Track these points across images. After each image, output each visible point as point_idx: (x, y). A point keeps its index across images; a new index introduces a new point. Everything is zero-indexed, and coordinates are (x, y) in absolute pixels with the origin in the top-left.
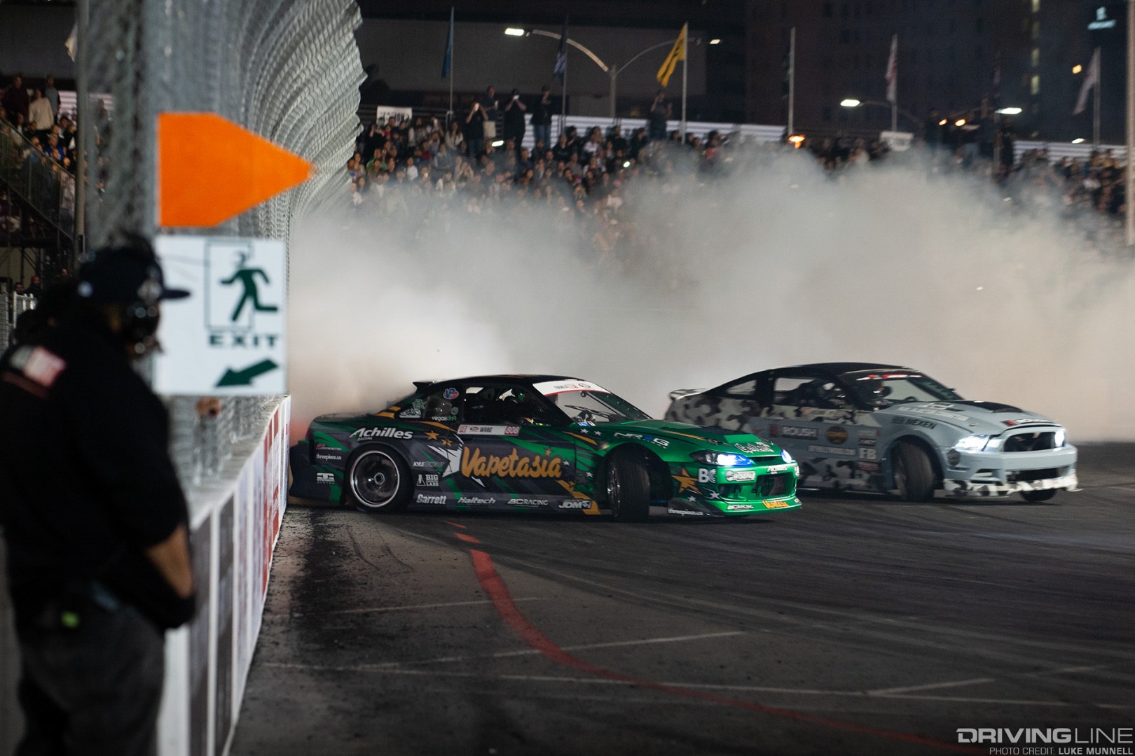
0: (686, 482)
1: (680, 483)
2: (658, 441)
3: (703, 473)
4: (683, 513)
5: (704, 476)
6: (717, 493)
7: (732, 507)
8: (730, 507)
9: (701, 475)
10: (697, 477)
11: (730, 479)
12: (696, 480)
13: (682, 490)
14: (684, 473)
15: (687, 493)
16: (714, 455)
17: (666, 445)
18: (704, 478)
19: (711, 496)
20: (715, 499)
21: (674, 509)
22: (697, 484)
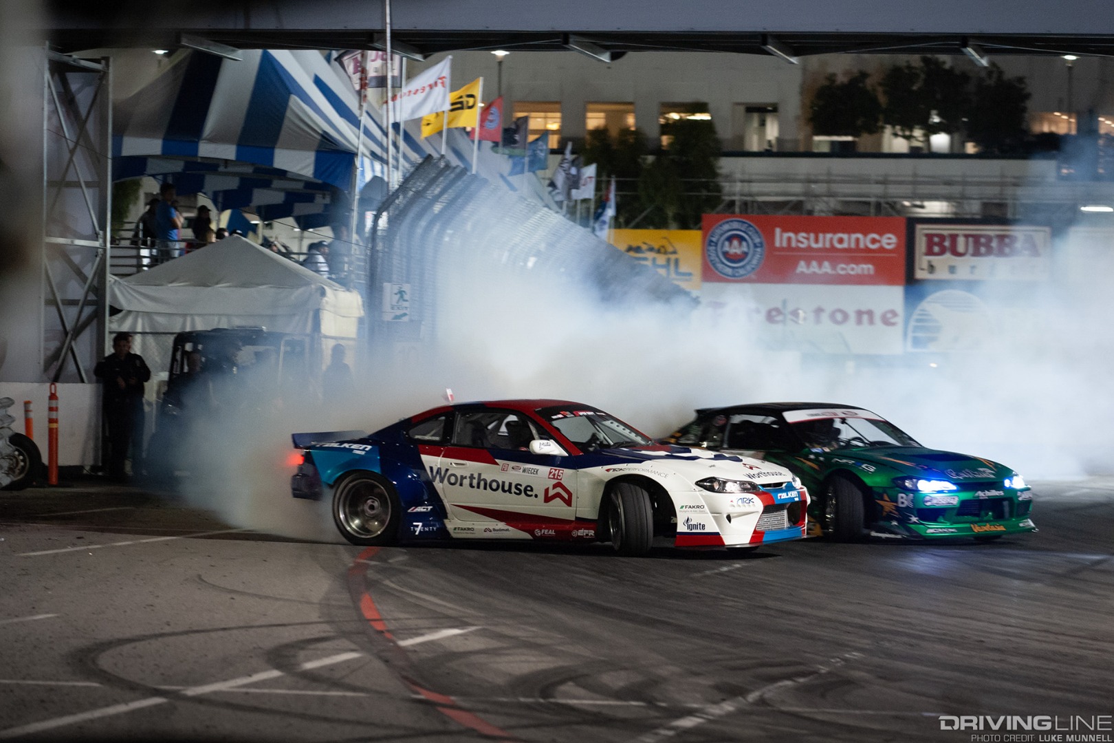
0: (888, 506)
1: (882, 507)
2: (867, 467)
3: (902, 498)
4: (883, 535)
5: (903, 500)
6: (915, 517)
7: (932, 531)
8: (929, 531)
9: (900, 500)
10: (896, 502)
11: (928, 504)
12: (895, 504)
13: (885, 514)
14: (886, 498)
15: (890, 518)
16: (915, 480)
17: (872, 470)
18: (903, 503)
19: (910, 520)
20: (915, 523)
21: (877, 532)
22: (898, 508)
